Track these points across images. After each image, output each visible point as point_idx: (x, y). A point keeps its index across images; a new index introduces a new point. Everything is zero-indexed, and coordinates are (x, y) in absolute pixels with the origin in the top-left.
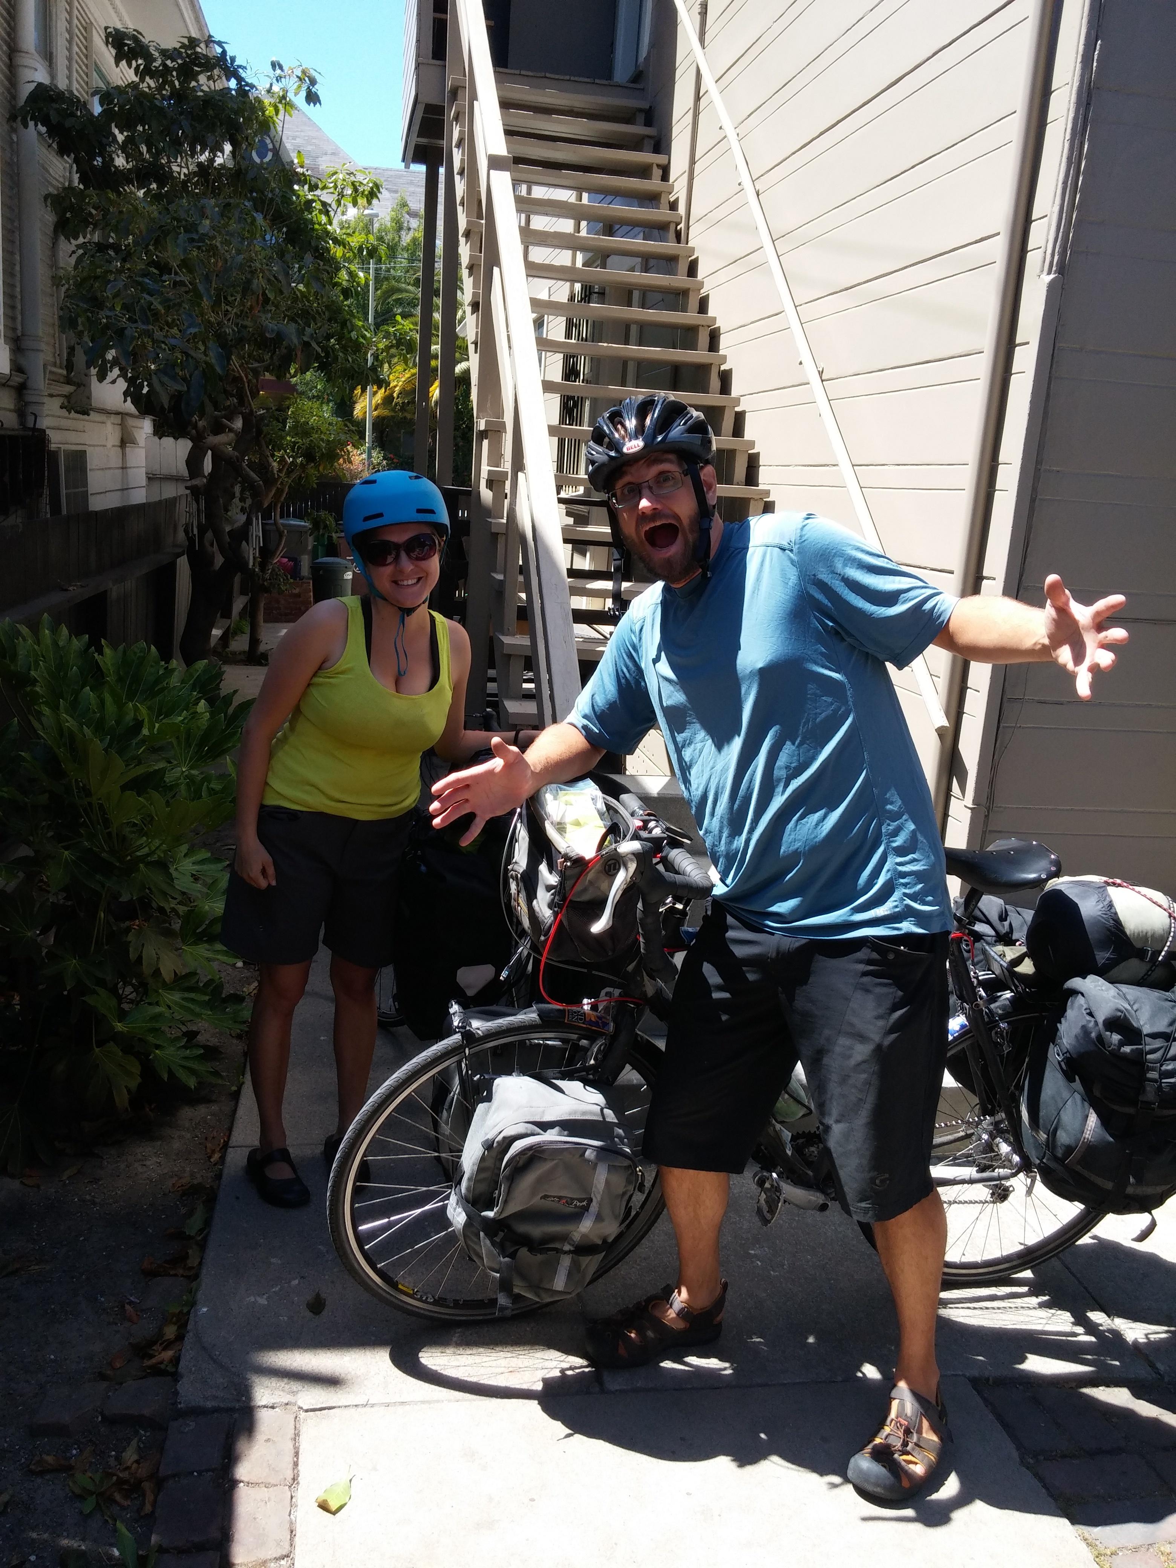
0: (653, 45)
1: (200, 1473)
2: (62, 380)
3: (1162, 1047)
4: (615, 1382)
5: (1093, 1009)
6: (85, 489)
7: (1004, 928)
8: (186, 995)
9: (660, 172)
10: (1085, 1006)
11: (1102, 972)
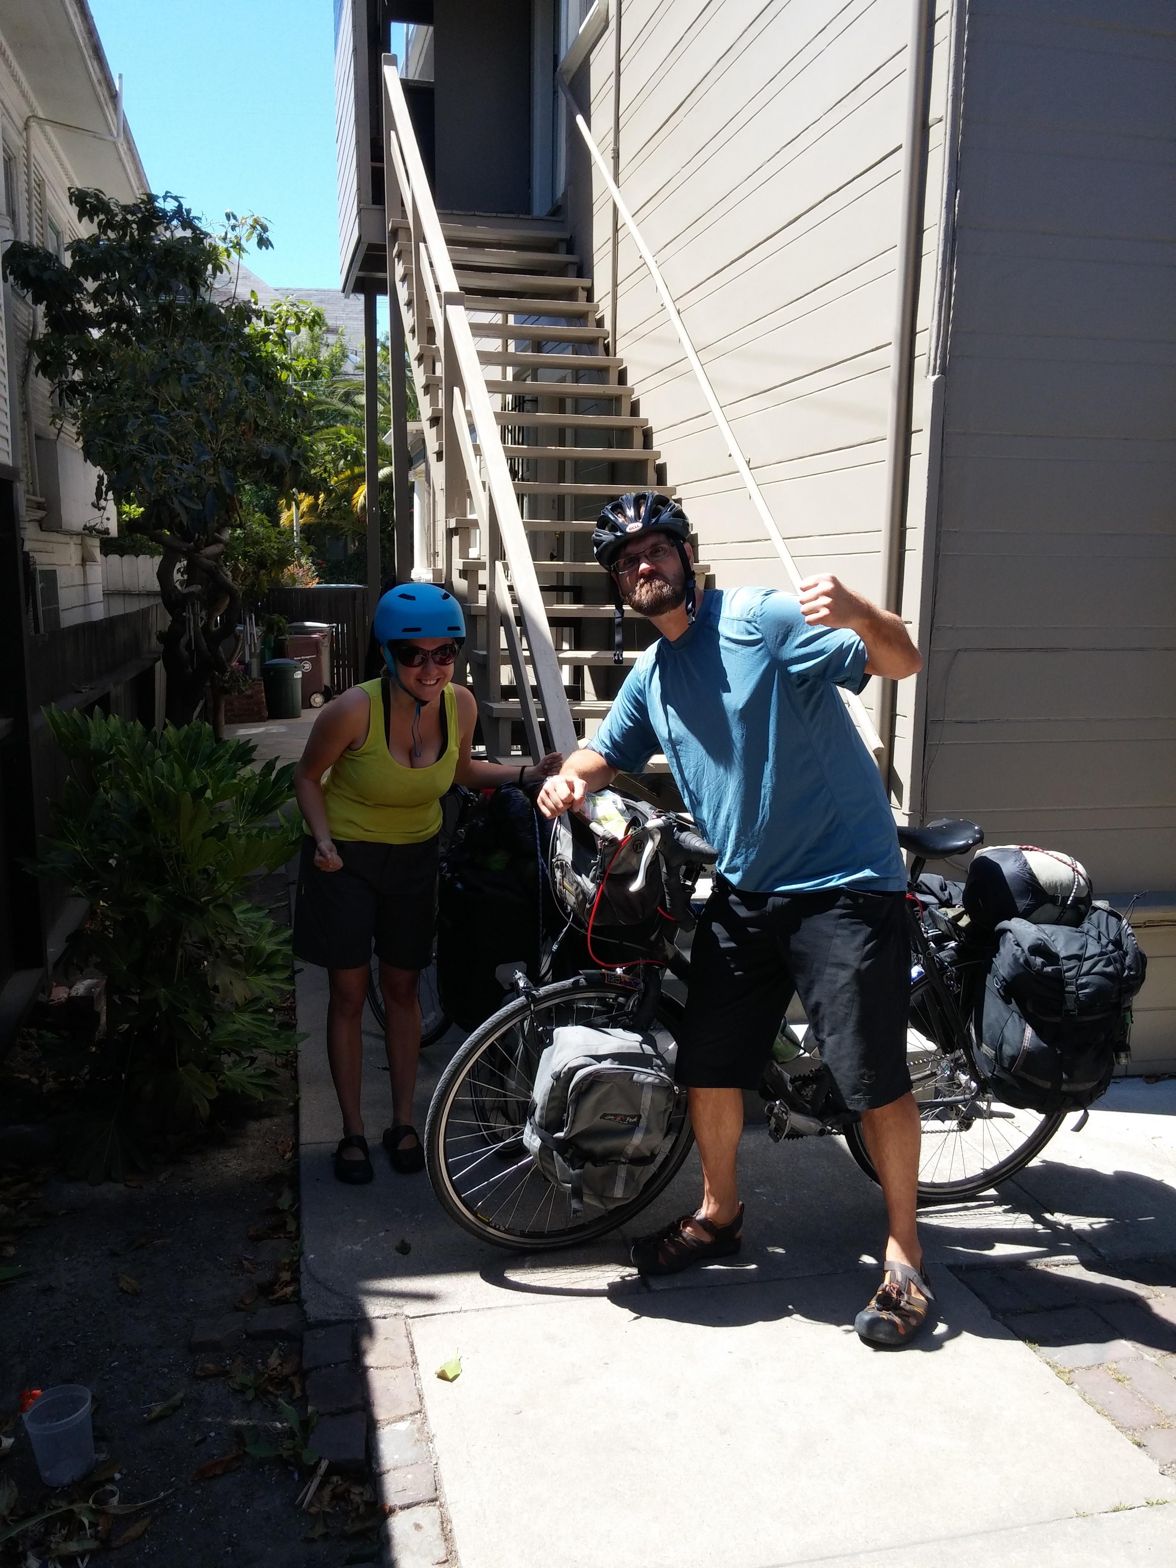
0: (568, 183)
1: (336, 1365)
2: (35, 506)
3: (1075, 966)
4: (657, 1285)
5: (1019, 940)
6: (56, 606)
7: (945, 896)
8: (255, 1016)
9: (585, 294)
10: (1013, 940)
11: (1025, 915)
